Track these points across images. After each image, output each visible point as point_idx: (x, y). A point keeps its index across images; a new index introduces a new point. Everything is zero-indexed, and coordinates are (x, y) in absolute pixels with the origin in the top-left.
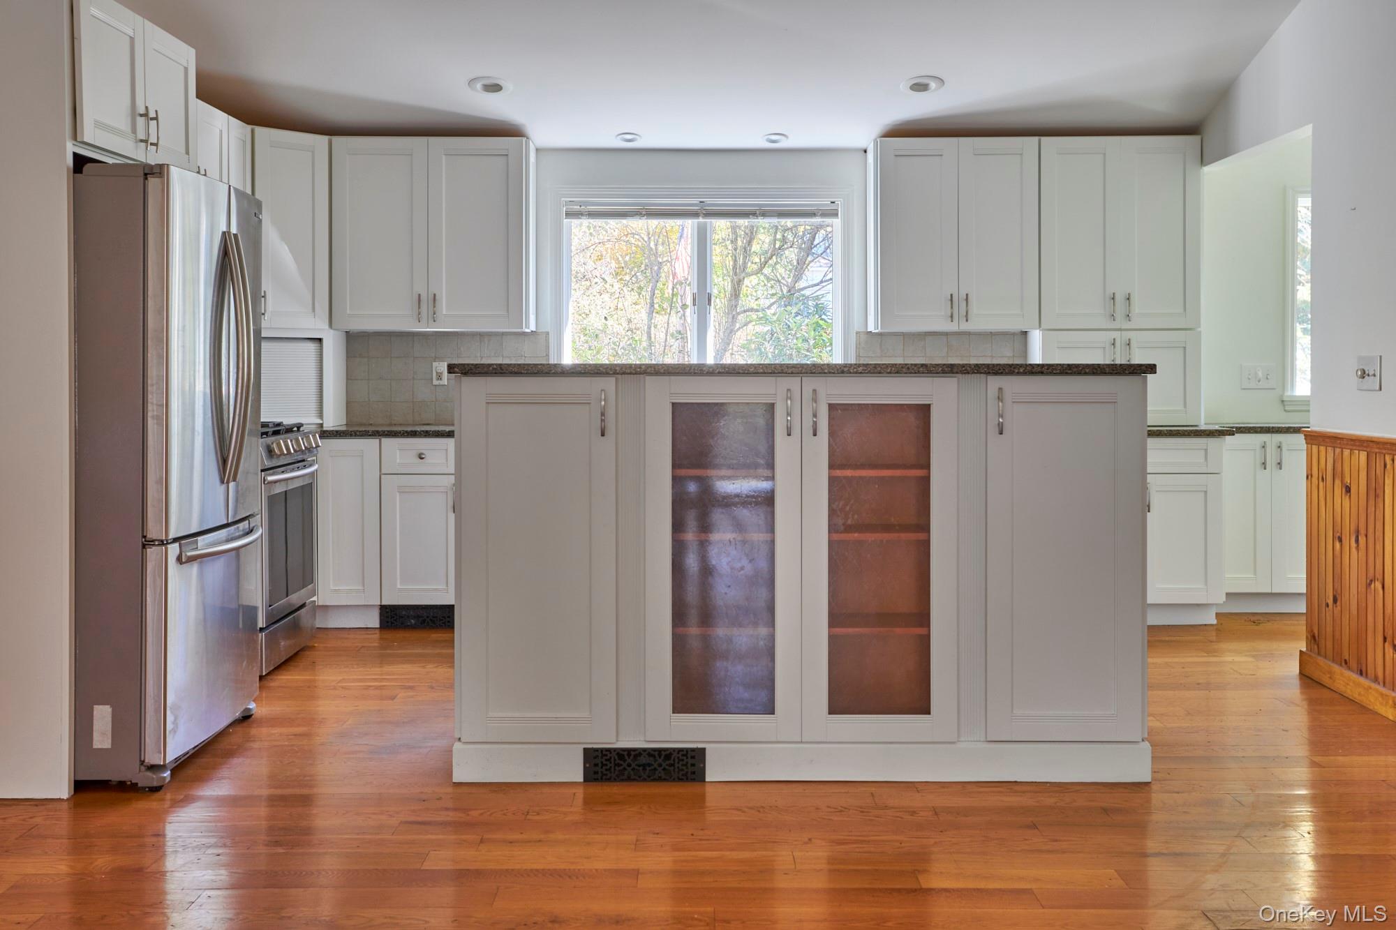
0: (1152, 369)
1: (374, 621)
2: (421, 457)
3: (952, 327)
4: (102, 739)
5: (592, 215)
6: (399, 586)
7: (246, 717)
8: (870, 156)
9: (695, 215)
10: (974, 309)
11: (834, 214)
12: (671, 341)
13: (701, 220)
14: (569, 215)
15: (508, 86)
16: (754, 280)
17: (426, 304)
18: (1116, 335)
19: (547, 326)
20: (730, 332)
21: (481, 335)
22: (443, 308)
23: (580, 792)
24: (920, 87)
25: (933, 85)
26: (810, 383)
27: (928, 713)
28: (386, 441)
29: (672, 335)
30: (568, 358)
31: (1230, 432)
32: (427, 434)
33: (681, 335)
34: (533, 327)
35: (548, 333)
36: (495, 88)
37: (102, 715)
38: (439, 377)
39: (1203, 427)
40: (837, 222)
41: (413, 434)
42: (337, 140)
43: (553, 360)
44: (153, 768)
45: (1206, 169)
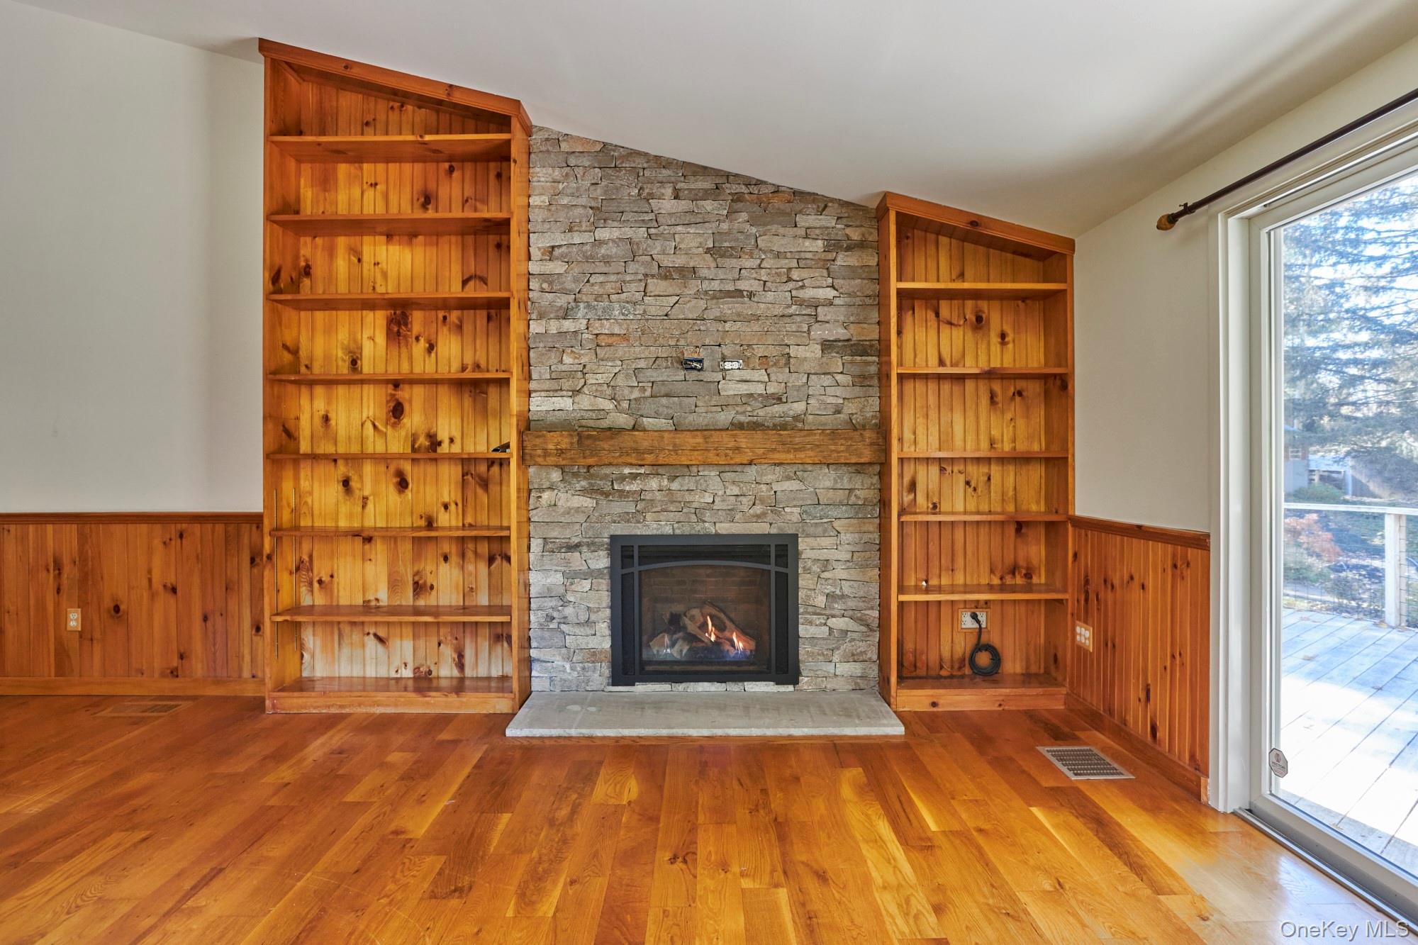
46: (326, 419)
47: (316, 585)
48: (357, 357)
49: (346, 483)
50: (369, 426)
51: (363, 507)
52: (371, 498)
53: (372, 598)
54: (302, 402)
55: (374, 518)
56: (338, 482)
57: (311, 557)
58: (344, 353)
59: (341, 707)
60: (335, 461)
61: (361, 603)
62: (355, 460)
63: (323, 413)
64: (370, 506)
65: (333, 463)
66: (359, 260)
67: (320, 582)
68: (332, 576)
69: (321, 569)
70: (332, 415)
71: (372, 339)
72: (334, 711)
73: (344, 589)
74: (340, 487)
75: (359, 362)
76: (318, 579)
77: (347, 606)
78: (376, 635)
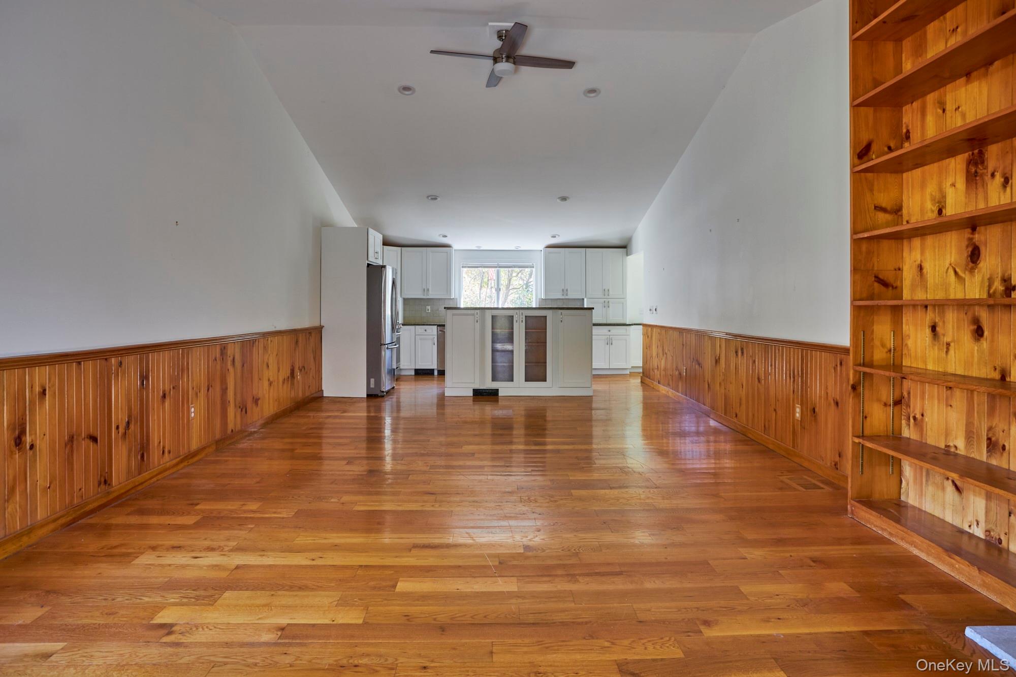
0: (593, 308)
1: (413, 373)
2: (426, 330)
3: (563, 297)
4: (372, 386)
5: (469, 267)
6: (420, 364)
7: (393, 388)
8: (542, 252)
9: (496, 267)
10: (569, 293)
11: (533, 267)
12: (487, 299)
13: (498, 269)
14: (463, 267)
15: (448, 236)
16: (514, 278)
17: (426, 291)
18: (605, 300)
19: (457, 297)
20: (507, 296)
21: (439, 299)
22: (430, 292)
23: (472, 398)
24: (554, 237)
25: (557, 236)
26: (521, 311)
27: (546, 381)
28: (417, 327)
29: (488, 297)
30: (462, 306)
31: (632, 325)
32: (427, 325)
33: (491, 297)
34: (453, 297)
35: (457, 299)
36: (446, 236)
37: (372, 380)
38: (428, 310)
39: (628, 323)
40: (534, 269)
41: (424, 325)
42: (403, 248)
43: (458, 306)
44: (383, 392)
45: (628, 257)
46: (921, 268)
47: (912, 420)
48: (943, 206)
49: (934, 328)
50: (951, 272)
51: (947, 352)
52: (952, 344)
53: (951, 444)
54: (904, 254)
55: (955, 364)
56: (929, 327)
57: (909, 393)
58: (932, 204)
59: (891, 534)
60: (926, 307)
61: (943, 447)
62: (940, 306)
63: (919, 262)
64: (952, 352)
65: (925, 309)
66: (944, 111)
67: (915, 418)
68: (923, 415)
69: (916, 407)
70: (924, 265)
71: (953, 185)
72: (886, 535)
73: (931, 429)
74: (928, 331)
75: (944, 211)
76: (913, 415)
77: (933, 446)
78: (953, 482)
